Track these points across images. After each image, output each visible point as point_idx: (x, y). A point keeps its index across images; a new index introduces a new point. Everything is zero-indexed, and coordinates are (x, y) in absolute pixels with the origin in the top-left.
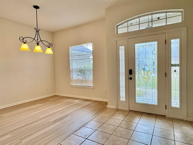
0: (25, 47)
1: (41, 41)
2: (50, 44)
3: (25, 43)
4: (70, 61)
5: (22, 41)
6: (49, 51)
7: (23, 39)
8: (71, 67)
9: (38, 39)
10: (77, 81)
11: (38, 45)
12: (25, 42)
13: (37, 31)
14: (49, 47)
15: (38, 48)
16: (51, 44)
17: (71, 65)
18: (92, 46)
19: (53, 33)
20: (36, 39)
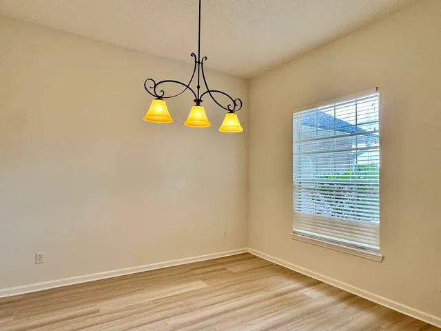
0: (159, 109)
1: (209, 92)
2: (234, 102)
3: (159, 98)
4: (295, 157)
5: (152, 91)
6: (232, 123)
7: (155, 86)
8: (295, 175)
9: (198, 87)
10: (316, 221)
11: (198, 105)
12: (160, 94)
13: (199, 63)
14: (231, 112)
15: (198, 114)
16: (238, 102)
17: (295, 168)
18: (377, 102)
19: (248, 81)
20: (194, 86)
